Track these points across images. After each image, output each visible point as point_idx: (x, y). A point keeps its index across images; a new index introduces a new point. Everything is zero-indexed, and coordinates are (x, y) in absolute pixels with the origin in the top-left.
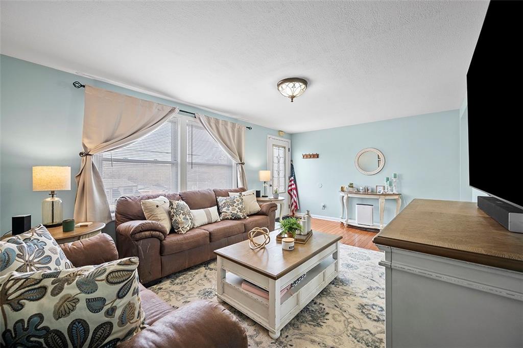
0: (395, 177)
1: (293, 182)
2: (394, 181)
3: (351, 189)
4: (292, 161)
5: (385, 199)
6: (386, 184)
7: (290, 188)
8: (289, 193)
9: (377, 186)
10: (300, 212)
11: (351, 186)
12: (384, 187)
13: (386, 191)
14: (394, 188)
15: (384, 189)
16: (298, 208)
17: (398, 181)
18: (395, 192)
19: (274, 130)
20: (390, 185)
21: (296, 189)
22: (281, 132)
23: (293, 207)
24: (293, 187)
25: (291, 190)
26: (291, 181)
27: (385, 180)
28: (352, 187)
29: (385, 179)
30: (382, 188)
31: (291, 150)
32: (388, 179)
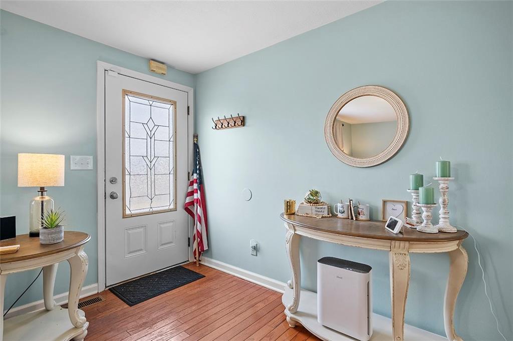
0: (446, 173)
1: (195, 186)
2: (442, 186)
3: (311, 210)
4: (196, 136)
5: (413, 255)
6: (416, 199)
7: (188, 200)
8: (187, 209)
9: (385, 202)
10: (211, 258)
11: (314, 199)
12: (408, 205)
13: (414, 218)
14: (441, 211)
15: (408, 214)
16: (206, 248)
17: (453, 187)
18: (443, 224)
19: (138, 57)
20: (430, 201)
21: (203, 202)
22: (153, 64)
23: (195, 245)
24: (197, 196)
25: (192, 203)
26: (192, 184)
27: (411, 184)
28: (317, 203)
29: (411, 178)
30: (400, 208)
31: (194, 112)
32: (419, 181)
